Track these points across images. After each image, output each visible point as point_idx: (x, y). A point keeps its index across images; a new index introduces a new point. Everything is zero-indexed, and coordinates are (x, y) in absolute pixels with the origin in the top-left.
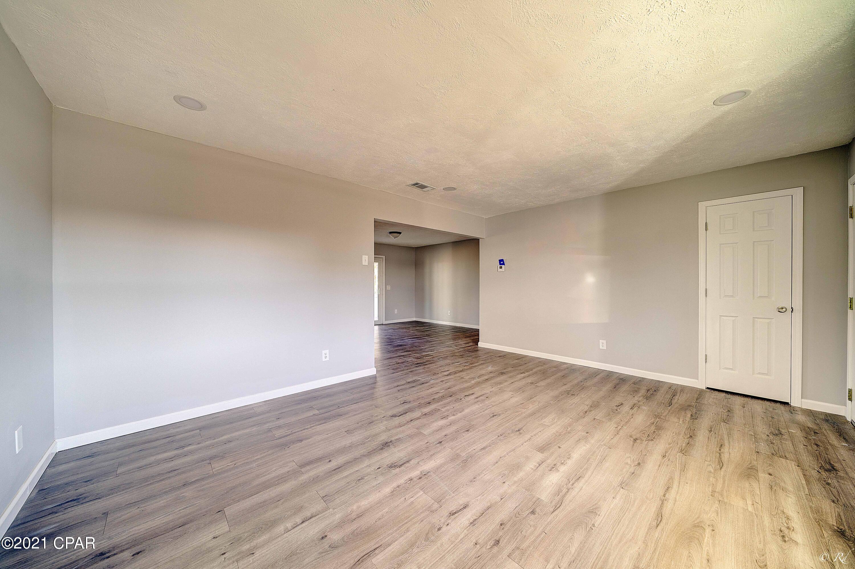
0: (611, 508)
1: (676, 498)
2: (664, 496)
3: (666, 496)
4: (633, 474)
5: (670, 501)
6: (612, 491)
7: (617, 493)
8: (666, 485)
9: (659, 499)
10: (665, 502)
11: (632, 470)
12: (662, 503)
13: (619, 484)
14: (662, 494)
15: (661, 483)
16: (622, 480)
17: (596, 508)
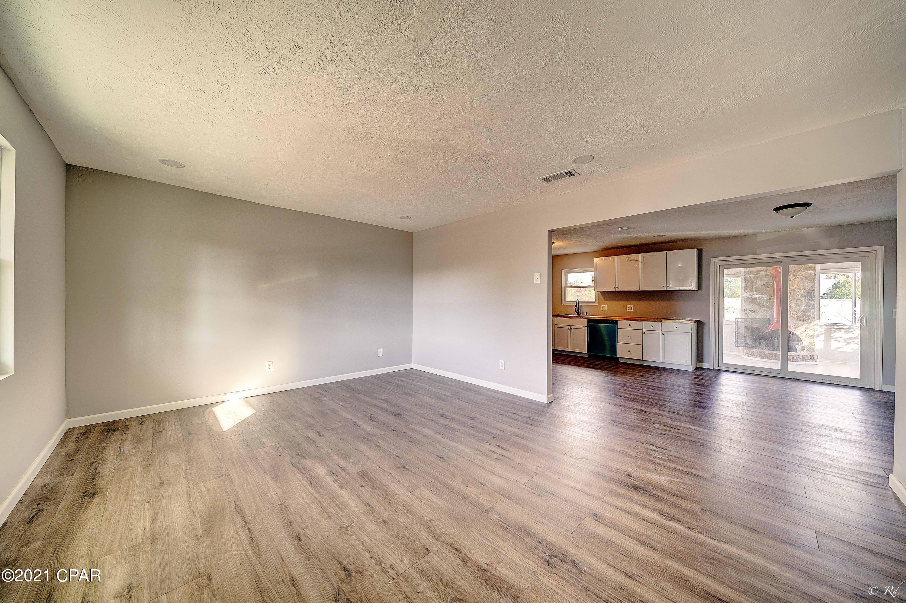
0: (270, 488)
1: (239, 536)
2: (249, 529)
3: (247, 530)
4: (290, 523)
5: (241, 529)
6: (283, 496)
7: (279, 498)
8: (257, 542)
9: (250, 522)
10: (243, 524)
11: (295, 525)
12: (245, 521)
13: (286, 504)
14: (251, 529)
15: (262, 539)
16: (289, 509)
17: (277, 480)
